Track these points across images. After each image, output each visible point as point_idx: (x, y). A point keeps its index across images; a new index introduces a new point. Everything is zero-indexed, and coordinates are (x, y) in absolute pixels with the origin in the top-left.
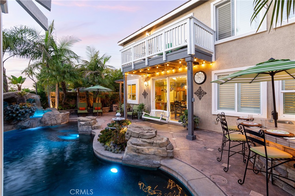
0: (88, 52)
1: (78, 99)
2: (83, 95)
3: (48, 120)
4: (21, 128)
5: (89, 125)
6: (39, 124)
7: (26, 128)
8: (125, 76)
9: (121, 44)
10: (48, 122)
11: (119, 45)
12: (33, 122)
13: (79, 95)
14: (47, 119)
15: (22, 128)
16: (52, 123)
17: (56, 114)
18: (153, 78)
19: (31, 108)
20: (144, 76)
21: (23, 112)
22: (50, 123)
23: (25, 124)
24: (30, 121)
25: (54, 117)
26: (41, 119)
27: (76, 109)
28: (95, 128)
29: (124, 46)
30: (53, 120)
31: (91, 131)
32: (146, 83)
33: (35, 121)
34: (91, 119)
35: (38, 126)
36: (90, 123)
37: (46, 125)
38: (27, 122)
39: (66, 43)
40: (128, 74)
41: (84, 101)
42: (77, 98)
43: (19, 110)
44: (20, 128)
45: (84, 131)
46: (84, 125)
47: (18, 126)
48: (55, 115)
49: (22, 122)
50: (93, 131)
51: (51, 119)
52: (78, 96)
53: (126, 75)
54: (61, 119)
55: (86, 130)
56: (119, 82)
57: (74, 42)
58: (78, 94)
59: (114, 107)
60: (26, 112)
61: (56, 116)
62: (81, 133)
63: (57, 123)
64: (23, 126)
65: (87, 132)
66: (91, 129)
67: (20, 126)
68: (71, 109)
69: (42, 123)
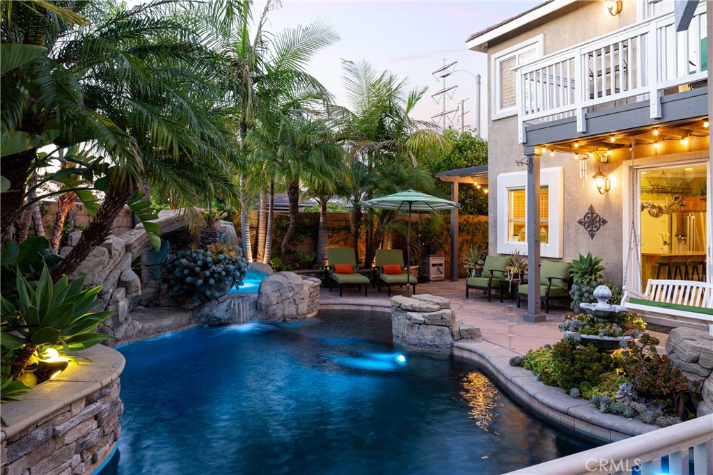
0: (351, 78)
1: (323, 236)
2: (336, 224)
3: (275, 302)
4: (208, 322)
5: (439, 323)
6: (252, 312)
7: (221, 323)
8: (535, 157)
9: (480, 46)
10: (274, 307)
11: (471, 49)
12: (238, 304)
13: (325, 222)
14: (274, 298)
15: (211, 323)
16: (286, 313)
17: (296, 285)
18: (630, 162)
19: (236, 261)
20: (591, 155)
21: (220, 273)
22: (279, 314)
23: (220, 311)
24: (231, 303)
25: (291, 294)
26: (258, 297)
27: (318, 268)
28: (465, 335)
29: (491, 50)
30: (287, 302)
31: (452, 345)
32: (600, 181)
33: (242, 303)
34: (437, 304)
35: (250, 319)
36: (442, 318)
37: (270, 317)
38: (224, 306)
39: (294, 49)
40: (544, 150)
41: (337, 243)
42: (321, 232)
43: (210, 265)
44: (205, 323)
45: (425, 345)
46: (424, 323)
47: (202, 316)
48: (293, 286)
49: (213, 303)
50: (456, 344)
51: (284, 298)
52: (321, 226)
53: (539, 155)
54: (307, 300)
55: (433, 341)
56: (450, 179)
57: (316, 47)
58: (321, 220)
59: (434, 265)
60: (228, 272)
61: (296, 290)
62: (414, 349)
63: (298, 314)
64: (216, 317)
65: (437, 346)
66: (449, 339)
67: (207, 316)
68: (304, 269)
69: (261, 310)
